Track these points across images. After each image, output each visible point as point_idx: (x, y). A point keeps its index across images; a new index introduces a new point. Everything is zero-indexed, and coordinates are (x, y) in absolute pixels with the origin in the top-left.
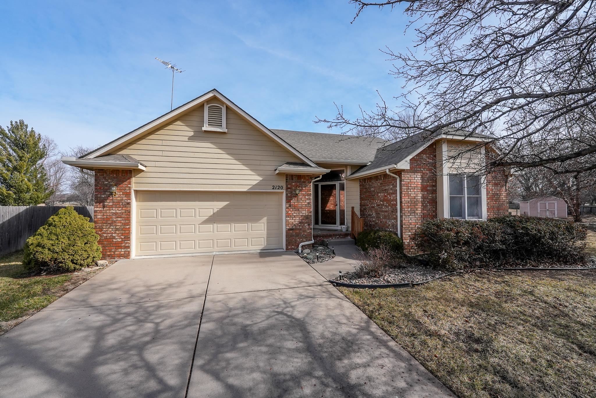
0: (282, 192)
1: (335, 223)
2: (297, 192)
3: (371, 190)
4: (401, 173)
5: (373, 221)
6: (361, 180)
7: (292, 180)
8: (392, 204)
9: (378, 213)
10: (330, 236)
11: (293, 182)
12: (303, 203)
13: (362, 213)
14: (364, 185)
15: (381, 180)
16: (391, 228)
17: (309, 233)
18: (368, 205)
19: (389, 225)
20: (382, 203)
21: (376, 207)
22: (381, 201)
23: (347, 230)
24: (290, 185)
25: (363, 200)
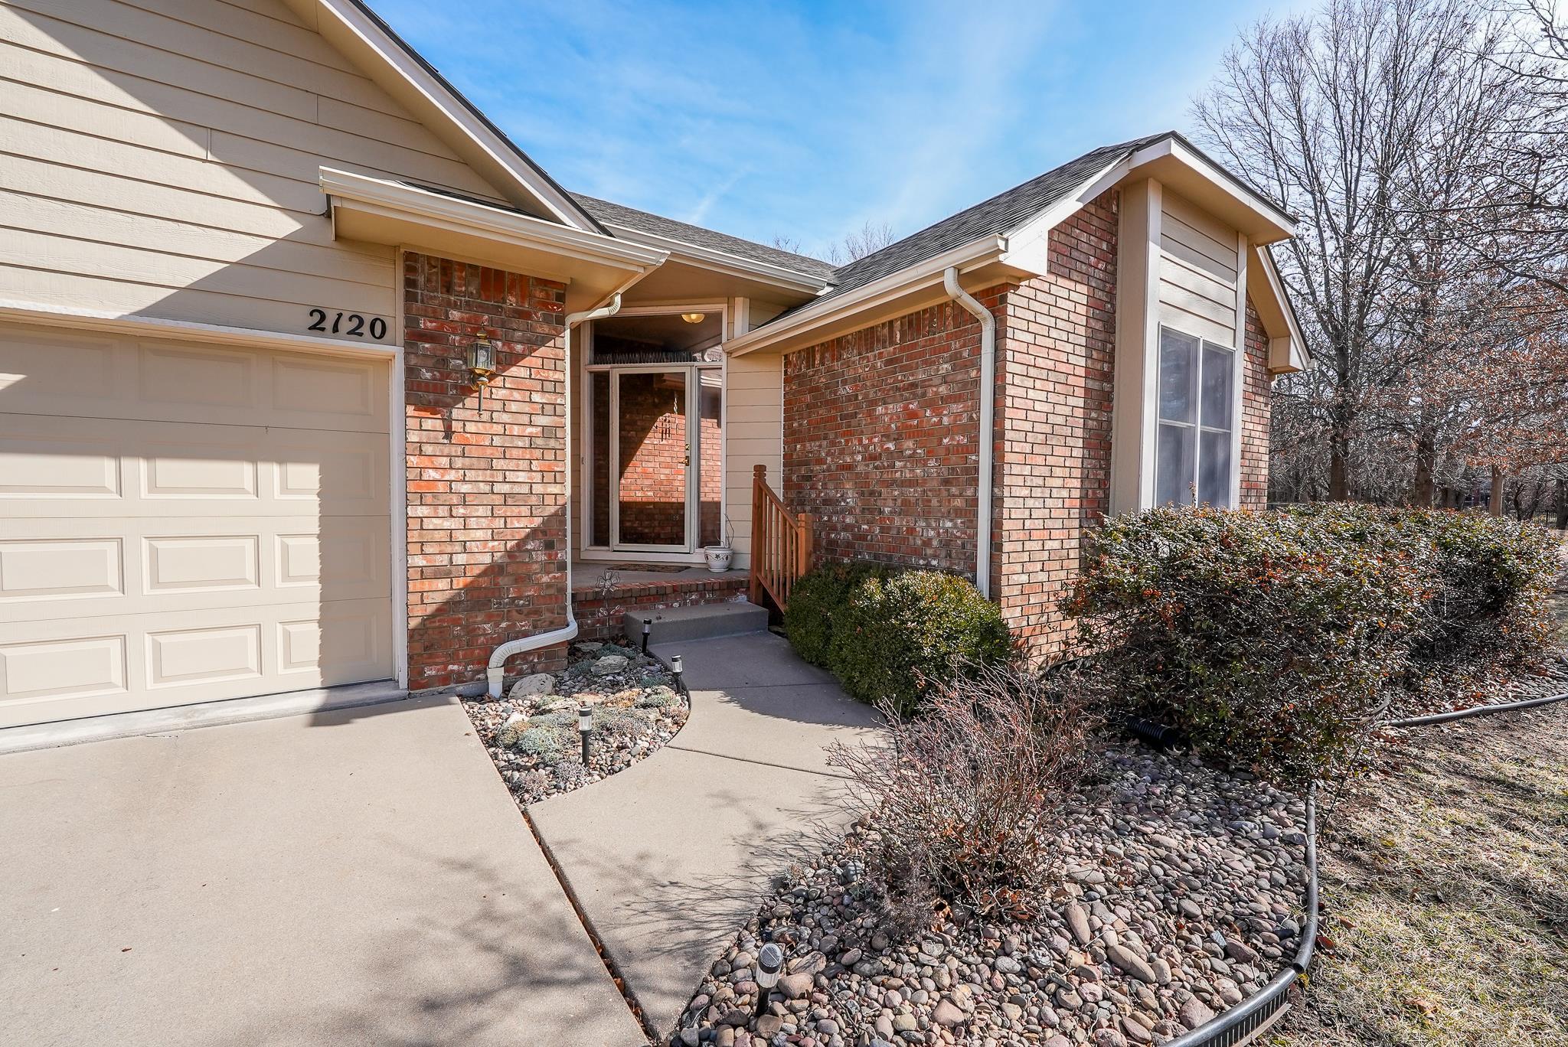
0: (388, 362)
1: (680, 540)
2: (482, 362)
3: (841, 392)
4: (1004, 299)
5: (847, 528)
6: (793, 359)
7: (448, 288)
8: (947, 448)
9: (872, 493)
10: (660, 595)
11: (455, 307)
12: (516, 430)
13: (793, 495)
14: (805, 375)
15: (892, 342)
16: (935, 557)
17: (549, 586)
18: (820, 461)
19: (927, 543)
20: (891, 446)
21: (860, 468)
22: (887, 437)
23: (729, 569)
24: (435, 318)
25: (797, 441)
